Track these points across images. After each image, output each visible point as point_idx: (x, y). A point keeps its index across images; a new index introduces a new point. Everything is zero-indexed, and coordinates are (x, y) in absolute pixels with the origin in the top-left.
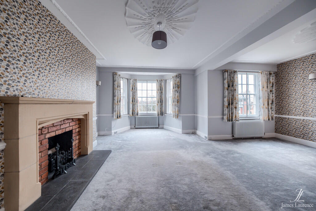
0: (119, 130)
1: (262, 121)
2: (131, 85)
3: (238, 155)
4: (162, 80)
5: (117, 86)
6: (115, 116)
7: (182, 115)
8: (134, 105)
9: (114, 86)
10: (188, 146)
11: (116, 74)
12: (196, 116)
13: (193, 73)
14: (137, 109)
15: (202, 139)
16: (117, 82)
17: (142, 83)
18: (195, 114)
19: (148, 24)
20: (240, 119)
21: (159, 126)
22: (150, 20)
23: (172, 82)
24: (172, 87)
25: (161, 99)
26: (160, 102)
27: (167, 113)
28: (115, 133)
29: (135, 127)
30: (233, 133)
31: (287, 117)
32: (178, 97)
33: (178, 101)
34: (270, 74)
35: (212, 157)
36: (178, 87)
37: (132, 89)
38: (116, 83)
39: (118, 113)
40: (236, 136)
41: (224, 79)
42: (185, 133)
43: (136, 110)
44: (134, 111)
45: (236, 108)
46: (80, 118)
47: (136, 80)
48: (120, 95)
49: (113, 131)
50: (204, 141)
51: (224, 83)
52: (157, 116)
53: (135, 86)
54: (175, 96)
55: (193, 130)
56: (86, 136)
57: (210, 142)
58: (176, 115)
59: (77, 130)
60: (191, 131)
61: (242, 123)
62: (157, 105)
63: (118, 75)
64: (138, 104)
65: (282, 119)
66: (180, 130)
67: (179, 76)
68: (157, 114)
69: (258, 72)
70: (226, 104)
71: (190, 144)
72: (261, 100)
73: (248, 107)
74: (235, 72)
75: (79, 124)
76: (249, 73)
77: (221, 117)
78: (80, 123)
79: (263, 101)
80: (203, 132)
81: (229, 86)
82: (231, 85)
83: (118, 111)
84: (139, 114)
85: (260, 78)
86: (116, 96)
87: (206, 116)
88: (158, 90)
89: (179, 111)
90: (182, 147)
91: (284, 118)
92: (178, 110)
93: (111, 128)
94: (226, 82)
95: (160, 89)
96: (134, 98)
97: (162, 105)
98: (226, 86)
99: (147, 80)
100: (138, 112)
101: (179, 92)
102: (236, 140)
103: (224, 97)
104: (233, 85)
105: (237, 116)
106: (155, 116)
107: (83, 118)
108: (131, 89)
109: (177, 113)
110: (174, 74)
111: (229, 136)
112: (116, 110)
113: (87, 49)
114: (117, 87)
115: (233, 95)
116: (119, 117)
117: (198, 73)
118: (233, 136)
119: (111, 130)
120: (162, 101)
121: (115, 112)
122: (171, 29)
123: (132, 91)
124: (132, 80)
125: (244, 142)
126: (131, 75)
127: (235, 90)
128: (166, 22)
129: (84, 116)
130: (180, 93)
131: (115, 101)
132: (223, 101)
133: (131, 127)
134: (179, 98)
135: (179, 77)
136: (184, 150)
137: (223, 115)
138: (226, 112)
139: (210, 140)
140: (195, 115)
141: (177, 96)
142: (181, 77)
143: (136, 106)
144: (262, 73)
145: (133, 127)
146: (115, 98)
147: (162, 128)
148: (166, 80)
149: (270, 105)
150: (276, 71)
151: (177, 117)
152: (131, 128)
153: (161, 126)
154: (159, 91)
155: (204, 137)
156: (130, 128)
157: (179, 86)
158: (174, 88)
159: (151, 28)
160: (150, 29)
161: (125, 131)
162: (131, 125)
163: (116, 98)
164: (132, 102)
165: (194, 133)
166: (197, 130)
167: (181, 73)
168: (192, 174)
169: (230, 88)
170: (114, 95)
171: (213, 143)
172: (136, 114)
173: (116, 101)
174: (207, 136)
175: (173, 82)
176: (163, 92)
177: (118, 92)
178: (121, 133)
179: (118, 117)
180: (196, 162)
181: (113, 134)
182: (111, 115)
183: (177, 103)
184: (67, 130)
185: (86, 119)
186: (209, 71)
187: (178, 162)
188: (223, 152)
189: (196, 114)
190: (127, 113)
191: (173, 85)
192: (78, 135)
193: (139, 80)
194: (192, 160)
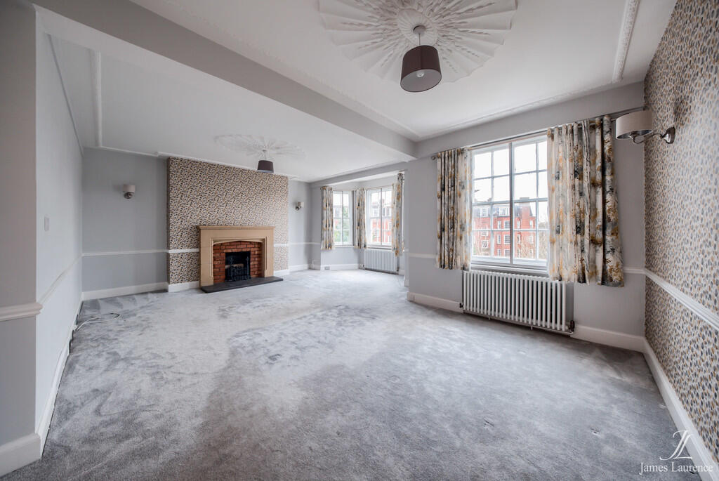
0: (333, 266)
2: (357, 200)
5: (326, 204)
6: (323, 246)
8: (361, 230)
9: (323, 205)
11: (324, 189)
16: (325, 200)
21: (398, 271)
28: (326, 269)
29: (363, 266)
32: (397, 216)
33: (398, 223)
36: (398, 197)
37: (359, 205)
39: (326, 242)
43: (364, 239)
44: (361, 240)
45: (461, 238)
46: (258, 242)
47: (364, 190)
49: (323, 266)
53: (361, 200)
59: (256, 252)
63: (327, 189)
67: (400, 176)
76: (517, 142)
78: (258, 247)
81: (443, 189)
82: (448, 186)
83: (328, 238)
93: (320, 261)
96: (361, 220)
98: (438, 189)
100: (365, 243)
101: (399, 206)
104: (452, 186)
108: (357, 205)
114: (326, 206)
118: (461, 306)
121: (323, 239)
123: (358, 208)
124: (358, 191)
127: (459, 195)
133: (359, 266)
135: (400, 178)
143: (363, 232)
144: (552, 137)
146: (323, 221)
153: (401, 271)
156: (357, 268)
157: (400, 194)
162: (359, 263)
164: (359, 225)
169: (445, 194)
170: (322, 217)
172: (363, 246)
173: (324, 226)
177: (327, 213)
179: (326, 248)
181: (322, 269)
184: (244, 250)
190: (351, 244)
192: (256, 258)
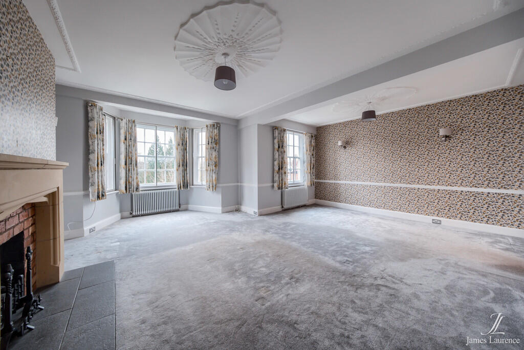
0: (99, 224)
1: (306, 187)
2: (122, 132)
3: (293, 226)
4: (185, 129)
5: (97, 130)
6: (93, 195)
7: (221, 185)
8: (129, 170)
9: (90, 130)
10: (240, 228)
11: (94, 105)
12: (241, 185)
13: (236, 124)
14: (137, 178)
15: (252, 217)
16: (96, 123)
17: (145, 129)
18: (238, 182)
19: (210, 49)
20: (289, 186)
21: (179, 207)
22: (216, 47)
23: (204, 134)
24: (204, 142)
25: (183, 161)
26: (183, 165)
27: (195, 183)
28: (92, 230)
29: (131, 214)
30: (282, 204)
31: (324, 181)
32: (215, 158)
33: (216, 164)
34: (312, 137)
35: (273, 233)
36: (215, 142)
37: (126, 139)
38: (93, 125)
39: (98, 189)
40: (286, 207)
41: (274, 138)
42: (227, 212)
43: (135, 181)
44: (129, 182)
45: (285, 173)
46: (34, 203)
47: (134, 122)
48: (103, 150)
49: (86, 228)
50: (255, 218)
51: (274, 143)
52: (177, 190)
53: (130, 134)
54: (210, 156)
55: (237, 206)
56: (52, 241)
57: (262, 218)
58: (213, 187)
59: (30, 230)
60: (233, 208)
61: (291, 191)
62: (178, 170)
63: (98, 107)
64: (139, 170)
65: (320, 184)
66: (219, 209)
67: (217, 126)
68: (177, 187)
69: (302, 133)
70: (276, 168)
71: (241, 224)
72: (306, 164)
73: (294, 172)
74: (285, 130)
75: (32, 217)
76: (295, 133)
77: (271, 184)
78: (34, 215)
79: (306, 166)
80: (251, 206)
81: (279, 147)
82: (281, 146)
83: (100, 183)
84: (141, 189)
85: (305, 141)
86: (93, 152)
87: (255, 185)
88: (179, 145)
89: (218, 179)
90: (232, 230)
91: (321, 183)
92: (215, 178)
93: (82, 222)
94: (276, 141)
95: (183, 144)
96: (129, 158)
97: (185, 170)
98: (276, 147)
99: (156, 124)
100: (138, 185)
101: (217, 150)
102: (286, 211)
103: (274, 160)
104: (282, 146)
105: (286, 182)
106: (174, 190)
107: (45, 202)
108: (122, 138)
109: (214, 183)
110: (210, 122)
111: (279, 208)
112: (94, 183)
113: (43, 40)
114: (97, 133)
115: (283, 158)
116: (101, 196)
117: (243, 125)
118: (283, 207)
119: (82, 226)
120: (185, 165)
121: (92, 185)
122: (237, 67)
123: (124, 143)
124: (124, 121)
125: (294, 212)
126: (121, 111)
127: (285, 152)
128: (235, 56)
129: (48, 196)
130: (219, 152)
131: (91, 163)
132: (273, 165)
133: (122, 216)
134: (217, 159)
135: (218, 128)
136: (238, 233)
137: (273, 182)
138: (276, 178)
139: (261, 215)
140: (239, 184)
141: (214, 156)
142: (219, 127)
143: (134, 173)
144: (306, 135)
145: (127, 214)
146: (91, 156)
147: (186, 210)
148: (192, 130)
149: (312, 169)
150: (316, 134)
151: (215, 189)
152: (122, 218)
153: (183, 207)
154: (181, 147)
155: (253, 213)
156: (120, 218)
157: (218, 141)
158: (209, 144)
159: (211, 56)
160: (208, 57)
161: (112, 224)
162: (121, 211)
163: (93, 157)
164: (126, 164)
165: (238, 210)
166: (241, 205)
167: (220, 122)
168: (263, 255)
169: (280, 149)
170: (89, 150)
171: (265, 218)
172: (135, 189)
173: (93, 164)
174: (257, 211)
175: (206, 134)
176: (187, 148)
177: (98, 144)
178: (106, 229)
179: (98, 197)
180: (259, 242)
181: (86, 233)
182: (82, 193)
183: (214, 168)
184: (17, 231)
185: (51, 204)
186: (259, 125)
187: (239, 248)
188: (280, 225)
189: (241, 183)
191: (206, 138)
192: (32, 243)
193: (141, 123)
194: (253, 241)
